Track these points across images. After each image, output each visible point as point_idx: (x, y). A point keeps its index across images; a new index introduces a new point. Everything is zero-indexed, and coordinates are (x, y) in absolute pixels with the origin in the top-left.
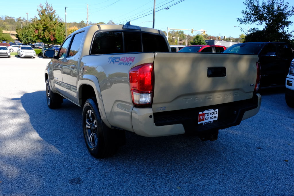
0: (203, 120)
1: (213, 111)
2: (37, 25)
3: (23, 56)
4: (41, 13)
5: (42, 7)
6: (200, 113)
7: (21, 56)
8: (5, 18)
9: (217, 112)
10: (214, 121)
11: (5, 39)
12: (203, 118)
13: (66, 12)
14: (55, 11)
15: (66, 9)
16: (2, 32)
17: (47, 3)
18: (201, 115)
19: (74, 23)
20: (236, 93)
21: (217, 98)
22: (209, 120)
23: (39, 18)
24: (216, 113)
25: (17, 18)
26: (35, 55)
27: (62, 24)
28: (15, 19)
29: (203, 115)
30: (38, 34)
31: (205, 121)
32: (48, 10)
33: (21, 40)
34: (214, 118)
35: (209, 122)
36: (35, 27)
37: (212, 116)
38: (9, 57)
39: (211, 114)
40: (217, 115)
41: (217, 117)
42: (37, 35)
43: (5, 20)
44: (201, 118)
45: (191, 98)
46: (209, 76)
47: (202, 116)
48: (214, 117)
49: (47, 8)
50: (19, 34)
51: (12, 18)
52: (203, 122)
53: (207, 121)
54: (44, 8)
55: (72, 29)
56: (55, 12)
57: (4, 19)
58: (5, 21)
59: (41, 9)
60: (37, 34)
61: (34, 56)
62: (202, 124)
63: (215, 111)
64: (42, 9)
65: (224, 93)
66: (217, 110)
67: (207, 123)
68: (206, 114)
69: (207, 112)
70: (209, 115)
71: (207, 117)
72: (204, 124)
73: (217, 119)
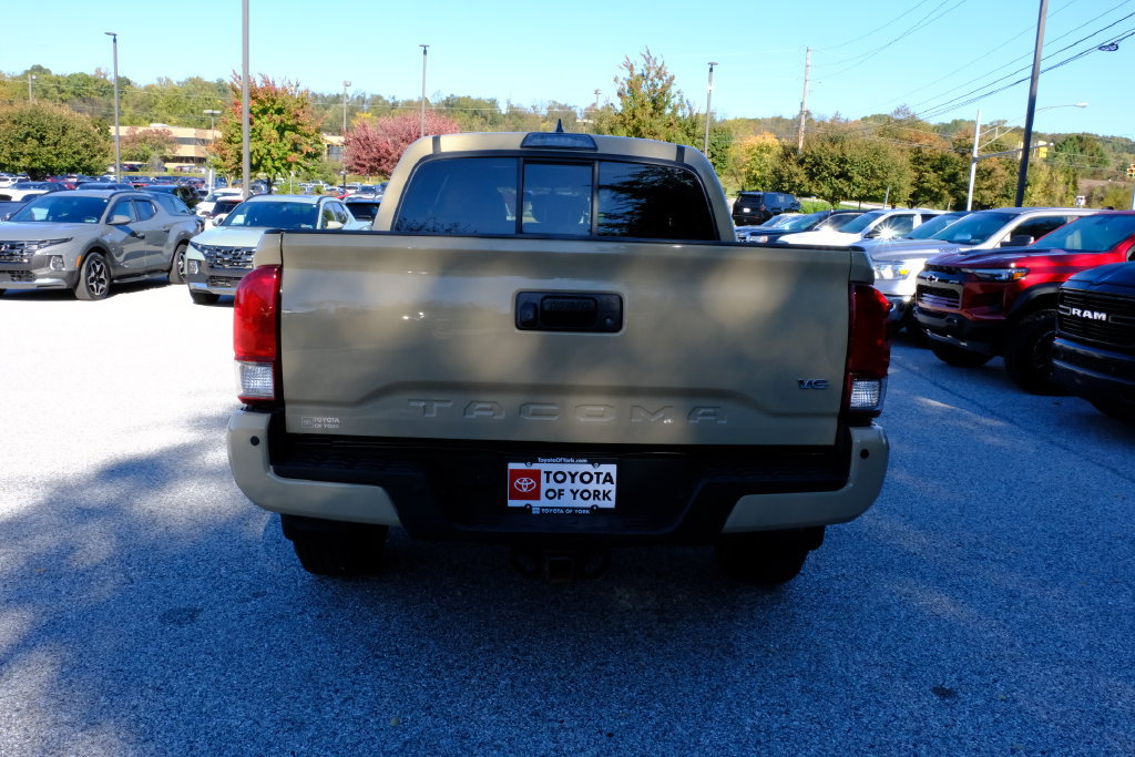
0: (535, 495)
1: (589, 468)
2: (611, 130)
4: (627, 88)
5: (631, 68)
6: (512, 466)
8: (549, 108)
9: (609, 475)
10: (595, 511)
12: (530, 487)
13: (710, 80)
14: (672, 78)
15: (711, 70)
17: (648, 52)
18: (520, 473)
19: (773, 118)
20: (711, 410)
22: (567, 501)
23: (618, 105)
24: (605, 480)
25: (584, 107)
27: (694, 126)
28: (578, 111)
29: (536, 475)
31: (544, 502)
32: (651, 76)
35: (564, 509)
37: (578, 486)
39: (577, 478)
40: (612, 488)
41: (613, 495)
44: (520, 486)
45: (449, 401)
46: (523, 324)
47: (525, 479)
48: (596, 495)
49: (648, 69)
51: (570, 108)
52: (533, 503)
53: (555, 503)
54: (637, 72)
55: (754, 141)
56: (674, 82)
57: (544, 112)
58: (545, 118)
59: (627, 74)
62: (527, 510)
63: (599, 470)
64: (632, 74)
65: (629, 401)
66: (612, 469)
67: (555, 511)
68: (548, 473)
69: (554, 467)
70: (563, 481)
71: (557, 487)
72: (535, 511)
73: (610, 504)
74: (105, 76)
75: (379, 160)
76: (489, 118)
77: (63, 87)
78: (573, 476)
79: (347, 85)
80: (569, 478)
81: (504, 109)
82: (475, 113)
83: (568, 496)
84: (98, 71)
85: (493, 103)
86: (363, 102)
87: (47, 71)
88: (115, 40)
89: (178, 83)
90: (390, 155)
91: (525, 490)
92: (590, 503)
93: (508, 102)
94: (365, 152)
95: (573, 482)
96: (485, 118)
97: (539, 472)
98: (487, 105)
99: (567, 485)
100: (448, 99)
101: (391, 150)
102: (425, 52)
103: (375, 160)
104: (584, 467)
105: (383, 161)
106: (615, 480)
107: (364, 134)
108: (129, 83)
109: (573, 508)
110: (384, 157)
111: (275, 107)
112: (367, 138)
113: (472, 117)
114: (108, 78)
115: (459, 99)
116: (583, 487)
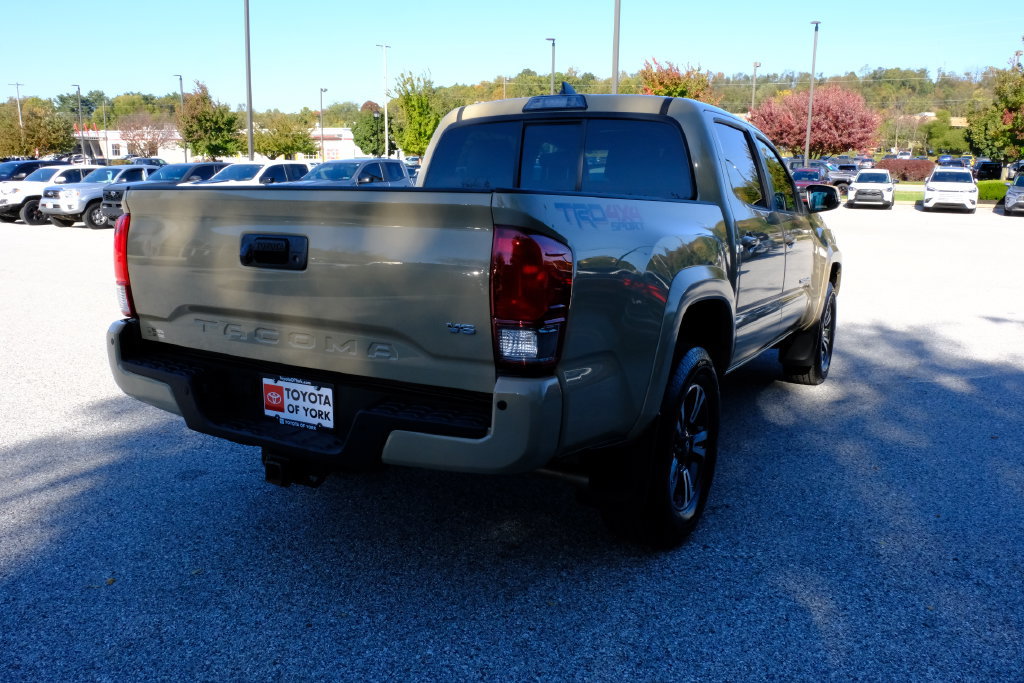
0: (280, 408)
1: (314, 390)
3: (930, 204)
6: (265, 381)
7: (926, 205)
8: (985, 74)
9: (327, 397)
10: (319, 427)
11: (954, 148)
12: (277, 400)
16: (950, 122)
18: (271, 388)
20: (386, 348)
21: (298, 343)
22: (301, 416)
24: (325, 403)
26: (973, 203)
29: (279, 390)
30: (1014, 125)
31: (287, 415)
33: (979, 149)
34: (320, 416)
35: (299, 422)
36: (1007, 102)
37: (308, 404)
38: (886, 206)
39: (307, 397)
40: (329, 409)
41: (331, 416)
42: (1009, 131)
43: (984, 81)
44: (271, 398)
46: (247, 260)
47: (274, 393)
48: (320, 414)
50: (974, 130)
52: (280, 414)
53: (294, 417)
57: (979, 78)
58: (980, 85)
60: (1009, 126)
61: (969, 206)
62: (276, 419)
63: (320, 392)
65: (323, 333)
66: (327, 392)
67: (293, 424)
68: (288, 390)
69: (292, 386)
70: (297, 399)
71: (295, 403)
72: (282, 422)
73: (329, 424)
74: (576, 73)
75: (781, 134)
76: (918, 88)
77: (544, 85)
78: (304, 395)
79: (757, 66)
80: (301, 396)
81: (934, 77)
82: (903, 84)
83: (302, 411)
84: (571, 70)
85: (923, 72)
86: (791, 81)
87: (534, 73)
88: (554, 44)
89: (632, 75)
90: (792, 128)
91: (274, 402)
92: (316, 421)
93: (939, 71)
94: (768, 126)
95: (304, 400)
96: (913, 88)
97: (281, 388)
98: (916, 75)
99: (300, 403)
100: (875, 73)
101: (793, 123)
102: (817, 29)
103: (777, 134)
104: (310, 389)
105: (785, 135)
106: (331, 402)
107: (768, 110)
108: (593, 78)
109: (306, 424)
110: (786, 132)
111: (679, 90)
112: (771, 114)
113: (899, 89)
114: (578, 75)
115: (887, 71)
116: (311, 406)
